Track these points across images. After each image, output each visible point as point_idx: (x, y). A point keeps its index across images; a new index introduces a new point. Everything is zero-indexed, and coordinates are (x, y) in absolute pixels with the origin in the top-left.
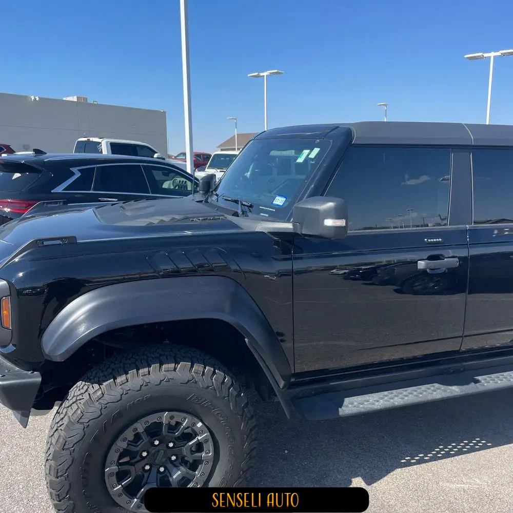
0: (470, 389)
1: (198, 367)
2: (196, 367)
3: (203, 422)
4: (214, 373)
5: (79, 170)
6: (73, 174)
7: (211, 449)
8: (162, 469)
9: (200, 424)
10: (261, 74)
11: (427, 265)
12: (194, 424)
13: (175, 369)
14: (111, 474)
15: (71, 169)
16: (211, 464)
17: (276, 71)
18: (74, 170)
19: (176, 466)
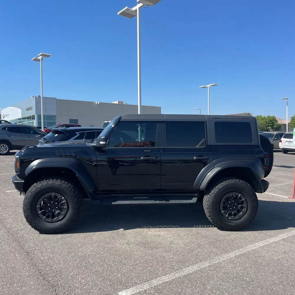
0: (167, 202)
1: (63, 181)
2: (62, 181)
3: (64, 197)
4: (68, 184)
5: (79, 133)
7: (67, 206)
8: (53, 210)
9: (63, 198)
10: (207, 86)
11: (143, 158)
12: (62, 197)
13: (56, 181)
14: (38, 208)
15: (76, 133)
16: (66, 210)
17: (214, 84)
19: (57, 210)
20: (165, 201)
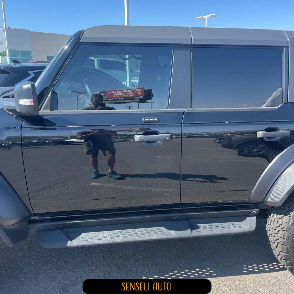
5: (34, 73)
6: (29, 75)
15: (28, 72)
18: (31, 72)
20: (189, 231)
